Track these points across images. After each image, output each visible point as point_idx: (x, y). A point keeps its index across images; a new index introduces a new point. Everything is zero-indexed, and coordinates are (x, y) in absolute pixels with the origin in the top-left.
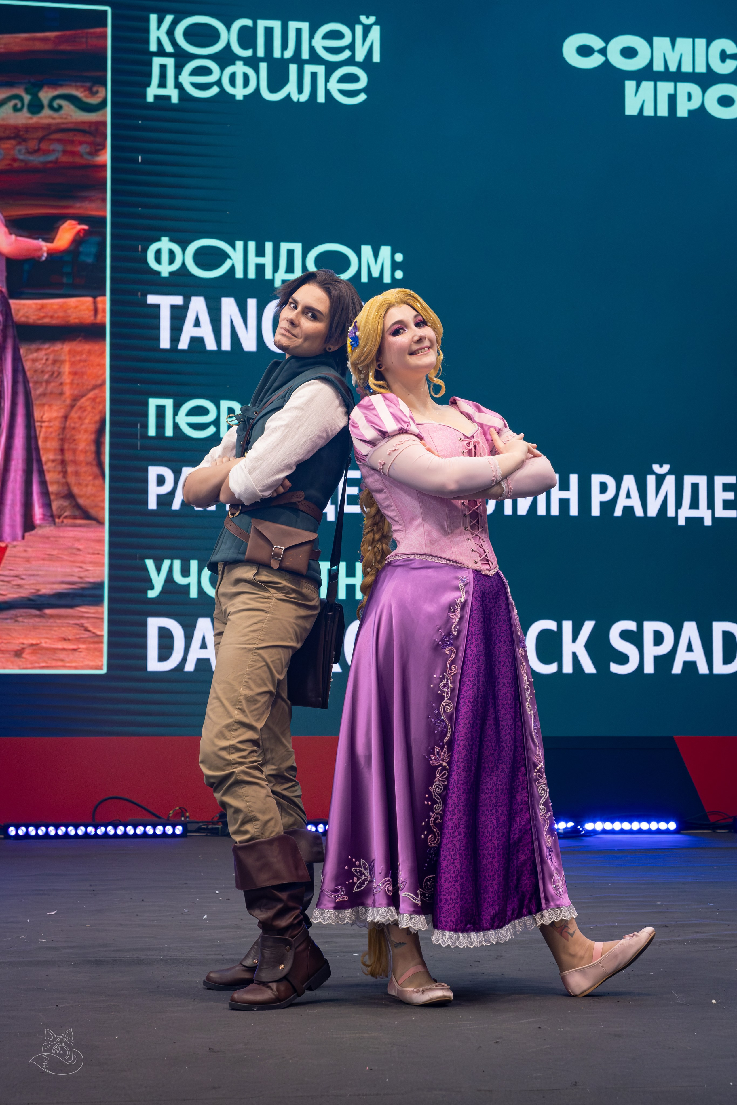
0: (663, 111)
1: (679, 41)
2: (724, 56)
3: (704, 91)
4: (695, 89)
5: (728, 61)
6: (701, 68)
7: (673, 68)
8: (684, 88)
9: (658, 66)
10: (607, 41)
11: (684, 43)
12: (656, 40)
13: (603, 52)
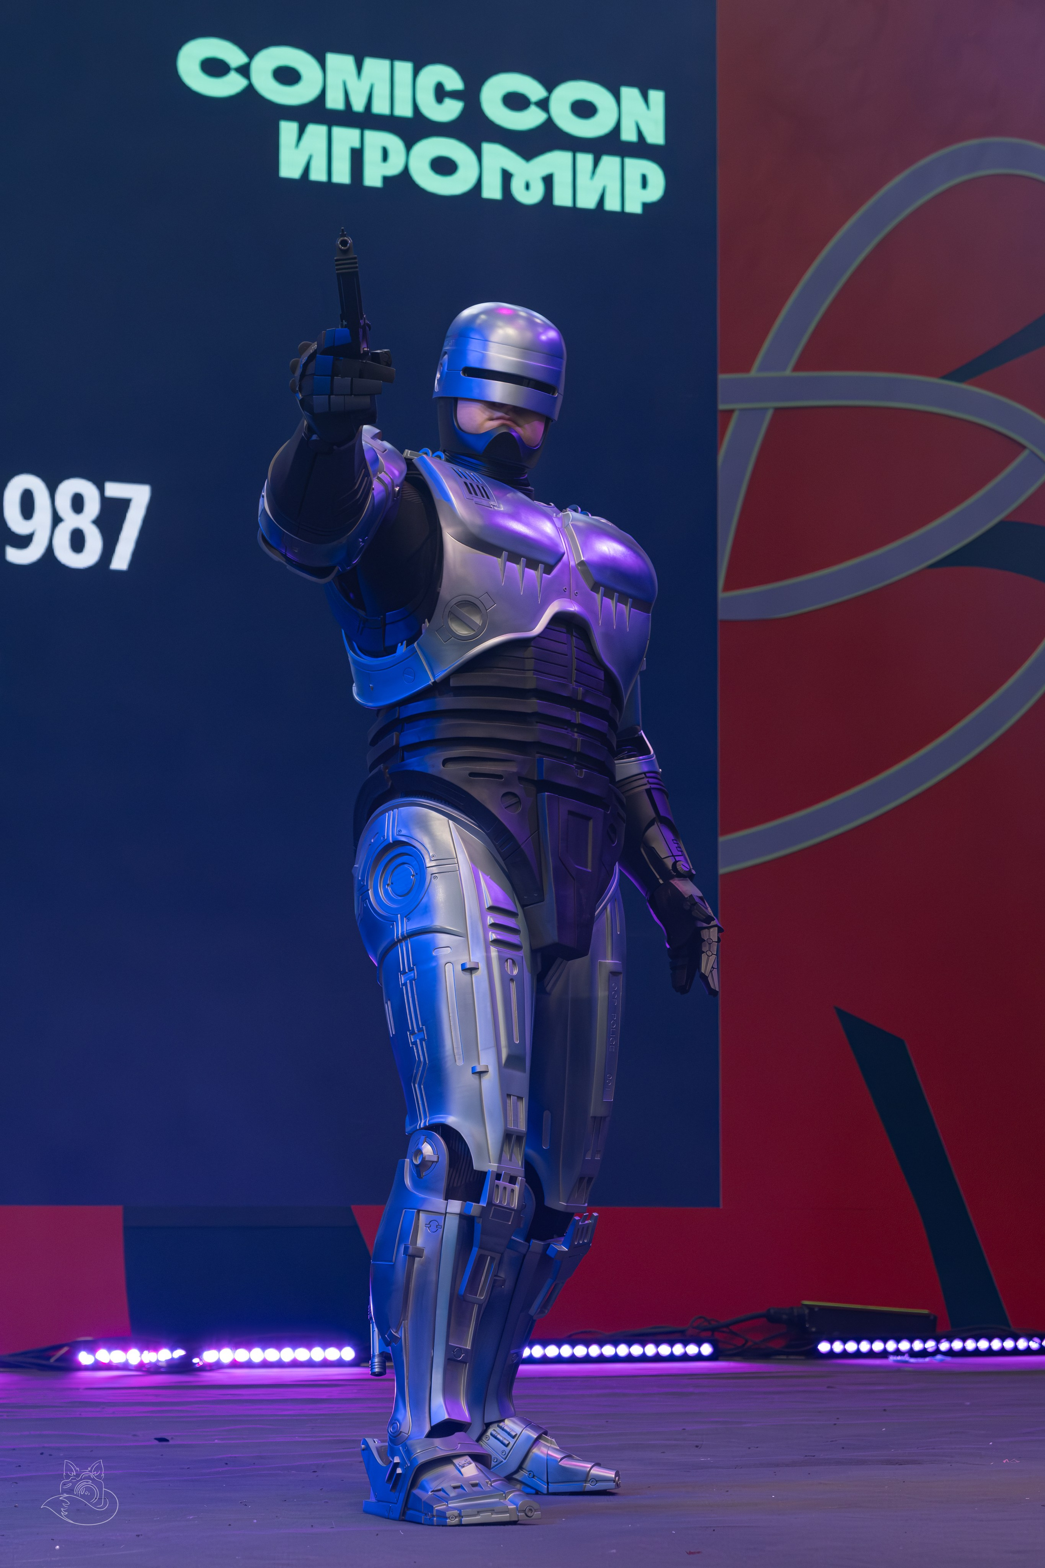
0: (342, 175)
1: (370, 63)
2: (441, 93)
3: (409, 146)
4: (394, 143)
5: (448, 102)
6: (404, 110)
7: (358, 106)
8: (376, 140)
9: (335, 102)
10: (251, 54)
11: (377, 68)
12: (332, 59)
13: (244, 71)
